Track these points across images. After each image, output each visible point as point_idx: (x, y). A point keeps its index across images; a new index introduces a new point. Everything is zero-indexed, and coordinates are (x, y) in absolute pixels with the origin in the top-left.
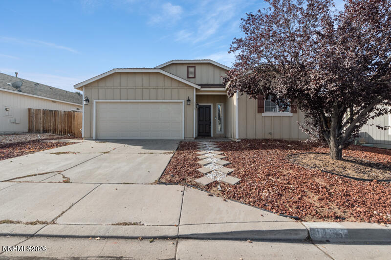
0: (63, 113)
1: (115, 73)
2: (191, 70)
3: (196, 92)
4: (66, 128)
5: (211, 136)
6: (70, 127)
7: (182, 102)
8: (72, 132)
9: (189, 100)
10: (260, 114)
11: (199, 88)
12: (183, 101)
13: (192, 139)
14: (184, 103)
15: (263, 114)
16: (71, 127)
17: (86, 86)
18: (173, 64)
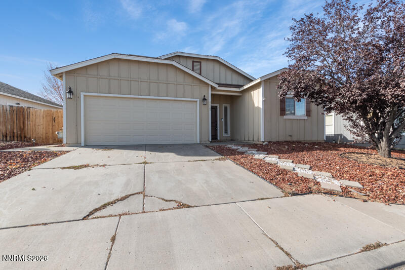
0: (8, 109)
1: (115, 59)
2: (197, 65)
3: (212, 91)
4: (15, 131)
5: (217, 139)
6: (22, 129)
7: (196, 101)
8: (25, 137)
9: (204, 99)
10: (282, 117)
11: (216, 86)
12: (198, 100)
13: (208, 142)
14: (198, 102)
15: (285, 117)
16: (24, 129)
17: (68, 73)
18: (177, 56)
